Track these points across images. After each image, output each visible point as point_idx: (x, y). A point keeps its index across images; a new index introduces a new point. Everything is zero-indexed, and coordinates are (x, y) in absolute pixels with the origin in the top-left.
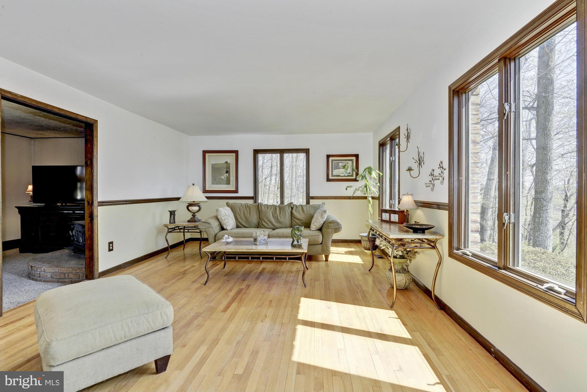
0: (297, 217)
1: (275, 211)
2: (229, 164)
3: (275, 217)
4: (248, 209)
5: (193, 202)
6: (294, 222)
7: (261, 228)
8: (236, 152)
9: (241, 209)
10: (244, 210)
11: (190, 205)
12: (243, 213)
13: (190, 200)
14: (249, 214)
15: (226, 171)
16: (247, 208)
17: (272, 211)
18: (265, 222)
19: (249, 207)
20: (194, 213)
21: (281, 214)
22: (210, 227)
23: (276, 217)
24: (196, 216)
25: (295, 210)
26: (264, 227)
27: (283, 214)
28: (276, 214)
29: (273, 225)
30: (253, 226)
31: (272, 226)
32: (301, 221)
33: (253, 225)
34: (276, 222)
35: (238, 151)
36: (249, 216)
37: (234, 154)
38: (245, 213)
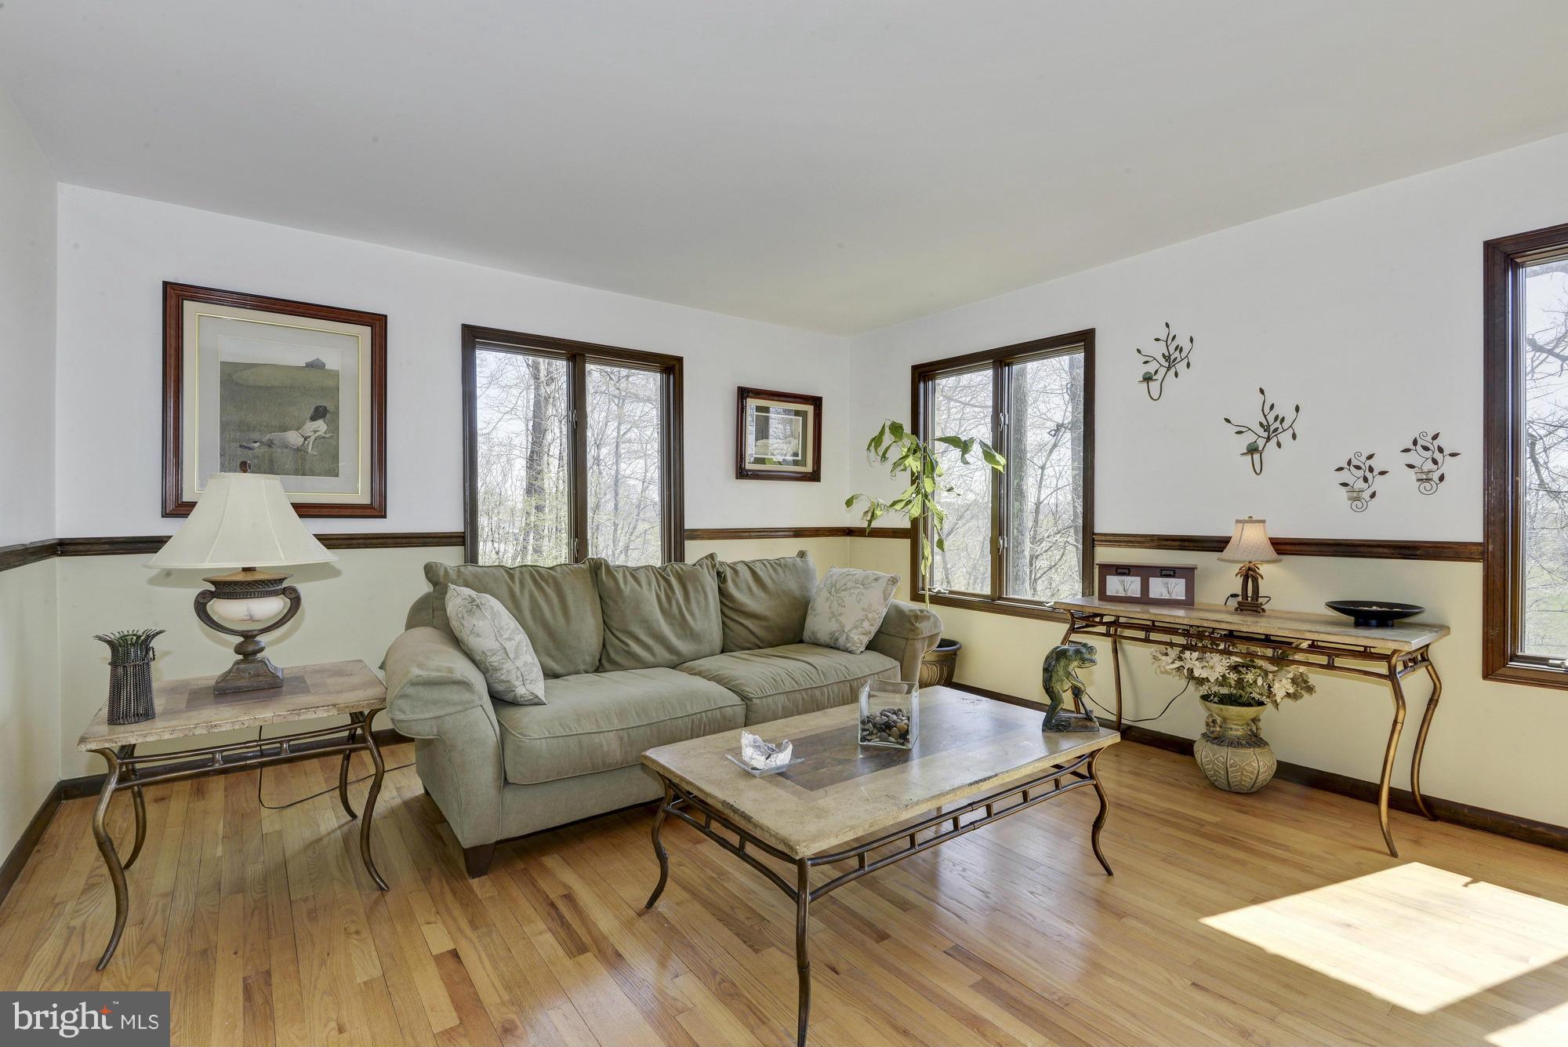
0: (746, 609)
1: (670, 594)
2: (335, 375)
3: (674, 617)
4: (550, 591)
5: (245, 570)
6: (740, 627)
7: (618, 667)
8: (377, 324)
9: (517, 588)
10: (532, 596)
11: (226, 588)
12: (532, 611)
13: (227, 562)
14: (559, 613)
15: (317, 409)
16: (544, 584)
17: (657, 593)
18: (637, 640)
19: (550, 581)
20: (249, 636)
21: (693, 600)
22: (469, 702)
23: (678, 616)
24: (261, 650)
25: (733, 581)
26: (632, 663)
27: (698, 603)
28: (674, 603)
29: (670, 649)
30: (582, 667)
31: (667, 656)
32: (764, 623)
33: (584, 661)
34: (679, 637)
35: (386, 317)
36: (561, 621)
37: (365, 332)
38: (540, 609)
